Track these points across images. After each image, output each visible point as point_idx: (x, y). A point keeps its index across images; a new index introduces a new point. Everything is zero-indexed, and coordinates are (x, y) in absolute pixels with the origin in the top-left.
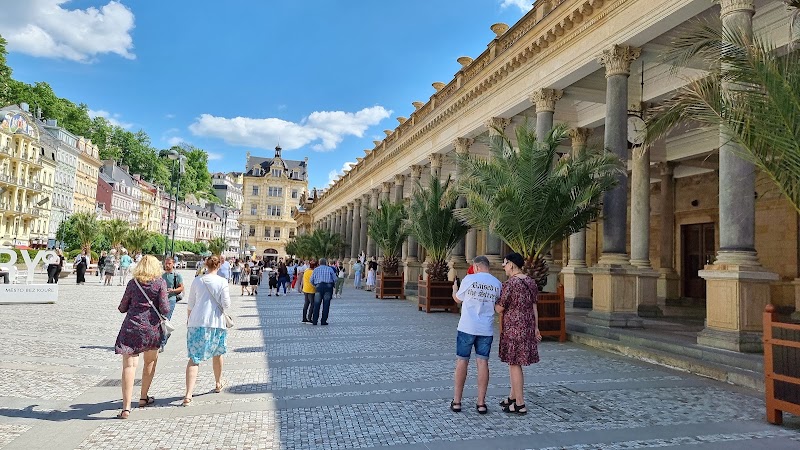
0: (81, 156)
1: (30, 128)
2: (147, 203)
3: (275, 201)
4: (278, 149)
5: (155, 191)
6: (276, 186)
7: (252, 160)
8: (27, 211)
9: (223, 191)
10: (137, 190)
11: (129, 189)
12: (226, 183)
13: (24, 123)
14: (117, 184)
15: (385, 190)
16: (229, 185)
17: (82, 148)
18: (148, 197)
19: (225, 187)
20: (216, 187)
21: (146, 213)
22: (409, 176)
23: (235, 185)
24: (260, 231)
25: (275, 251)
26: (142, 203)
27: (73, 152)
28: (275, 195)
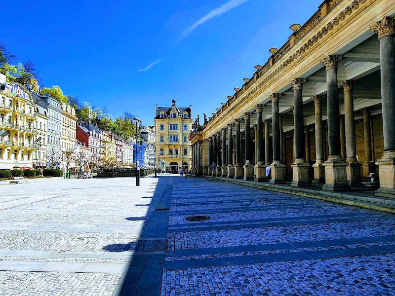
0: (63, 114)
1: (26, 94)
2: (108, 142)
3: (173, 132)
4: (174, 101)
5: (111, 136)
6: (174, 123)
7: (160, 109)
8: (28, 146)
9: (146, 135)
10: (102, 135)
11: (97, 135)
12: (147, 131)
13: (22, 91)
14: (91, 132)
15: (223, 132)
16: (149, 132)
17: (64, 109)
18: (108, 139)
19: (147, 133)
20: (142, 133)
21: (107, 147)
22: (234, 124)
23: (152, 131)
24: (166, 151)
25: (176, 163)
26: (105, 142)
27: (59, 111)
28: (174, 129)
